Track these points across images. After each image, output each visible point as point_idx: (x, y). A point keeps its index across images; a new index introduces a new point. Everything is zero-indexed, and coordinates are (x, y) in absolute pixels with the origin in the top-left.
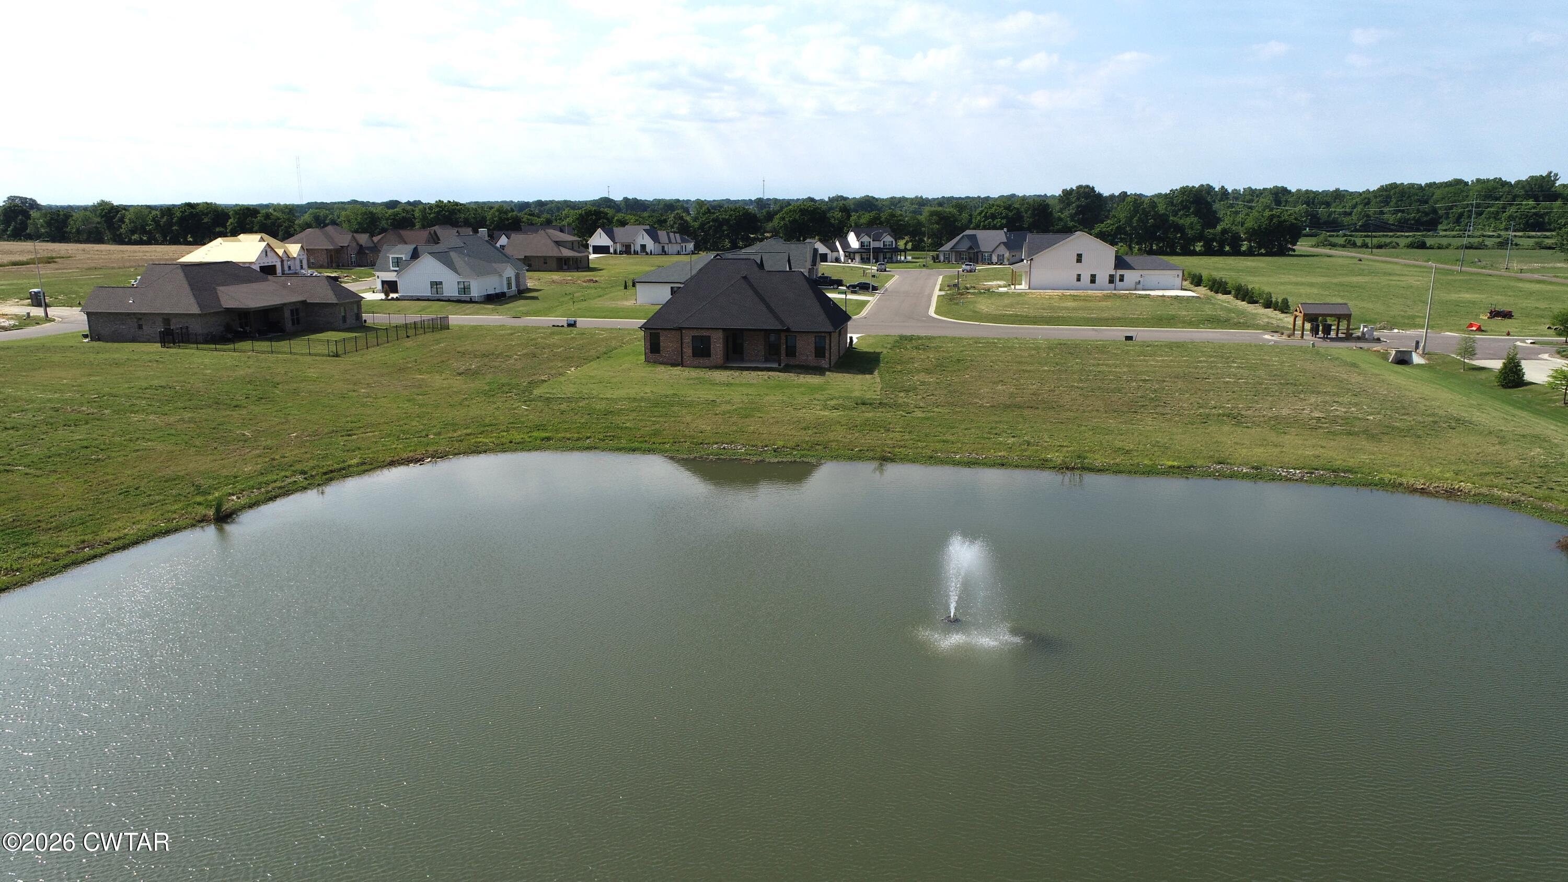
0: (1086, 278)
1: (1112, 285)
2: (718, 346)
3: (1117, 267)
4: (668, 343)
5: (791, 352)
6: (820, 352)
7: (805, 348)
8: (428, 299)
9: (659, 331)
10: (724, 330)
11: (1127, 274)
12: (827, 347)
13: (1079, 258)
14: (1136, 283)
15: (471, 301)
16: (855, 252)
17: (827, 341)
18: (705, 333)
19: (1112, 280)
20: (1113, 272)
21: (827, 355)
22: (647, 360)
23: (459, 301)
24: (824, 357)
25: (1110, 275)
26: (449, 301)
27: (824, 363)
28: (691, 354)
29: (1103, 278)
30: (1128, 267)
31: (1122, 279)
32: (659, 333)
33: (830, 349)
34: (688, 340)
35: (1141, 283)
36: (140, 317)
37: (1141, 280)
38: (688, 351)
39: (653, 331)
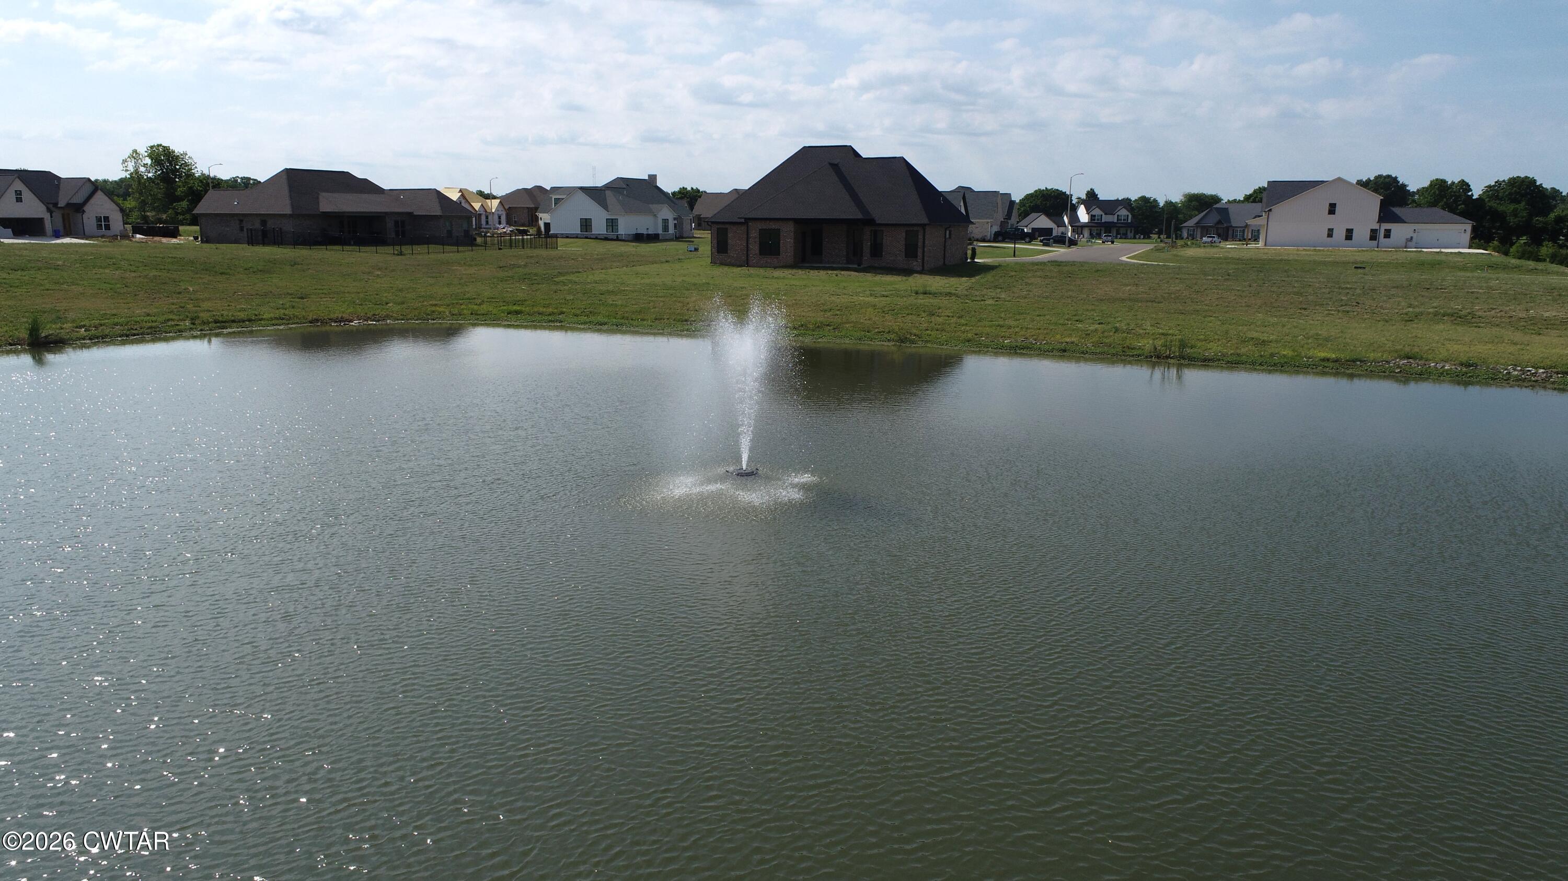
0: (1340, 234)
1: (1375, 243)
2: (788, 241)
3: (1381, 220)
4: (735, 239)
5: (877, 250)
6: (911, 251)
7: (894, 244)
8: (576, 237)
9: (727, 226)
10: (797, 221)
11: (1395, 228)
12: (920, 244)
13: (1332, 209)
14: (1407, 239)
15: (617, 239)
16: (1084, 226)
17: (920, 237)
18: (773, 226)
19: (1374, 235)
20: (1376, 226)
21: (920, 254)
22: (713, 262)
23: (606, 239)
24: (916, 257)
25: (1372, 230)
26: (596, 238)
27: (916, 265)
28: (758, 252)
29: (1362, 233)
30: (1397, 220)
31: (1388, 234)
32: (727, 229)
33: (924, 247)
34: (754, 234)
35: (1414, 239)
36: (241, 218)
37: (1415, 236)
38: (755, 248)
39: (721, 226)
